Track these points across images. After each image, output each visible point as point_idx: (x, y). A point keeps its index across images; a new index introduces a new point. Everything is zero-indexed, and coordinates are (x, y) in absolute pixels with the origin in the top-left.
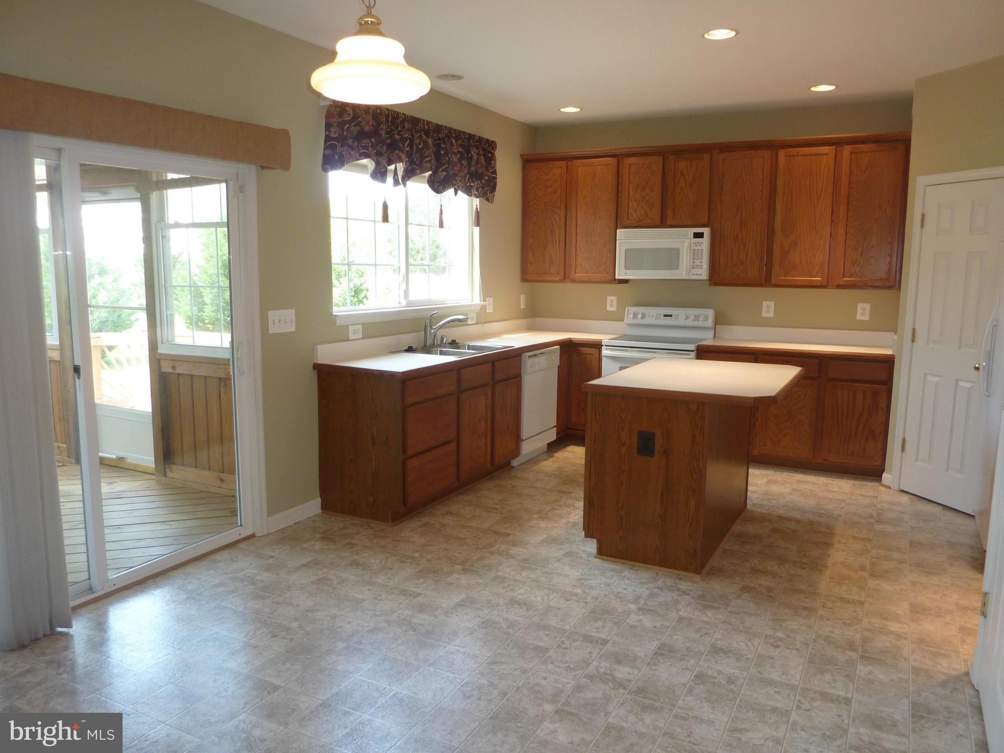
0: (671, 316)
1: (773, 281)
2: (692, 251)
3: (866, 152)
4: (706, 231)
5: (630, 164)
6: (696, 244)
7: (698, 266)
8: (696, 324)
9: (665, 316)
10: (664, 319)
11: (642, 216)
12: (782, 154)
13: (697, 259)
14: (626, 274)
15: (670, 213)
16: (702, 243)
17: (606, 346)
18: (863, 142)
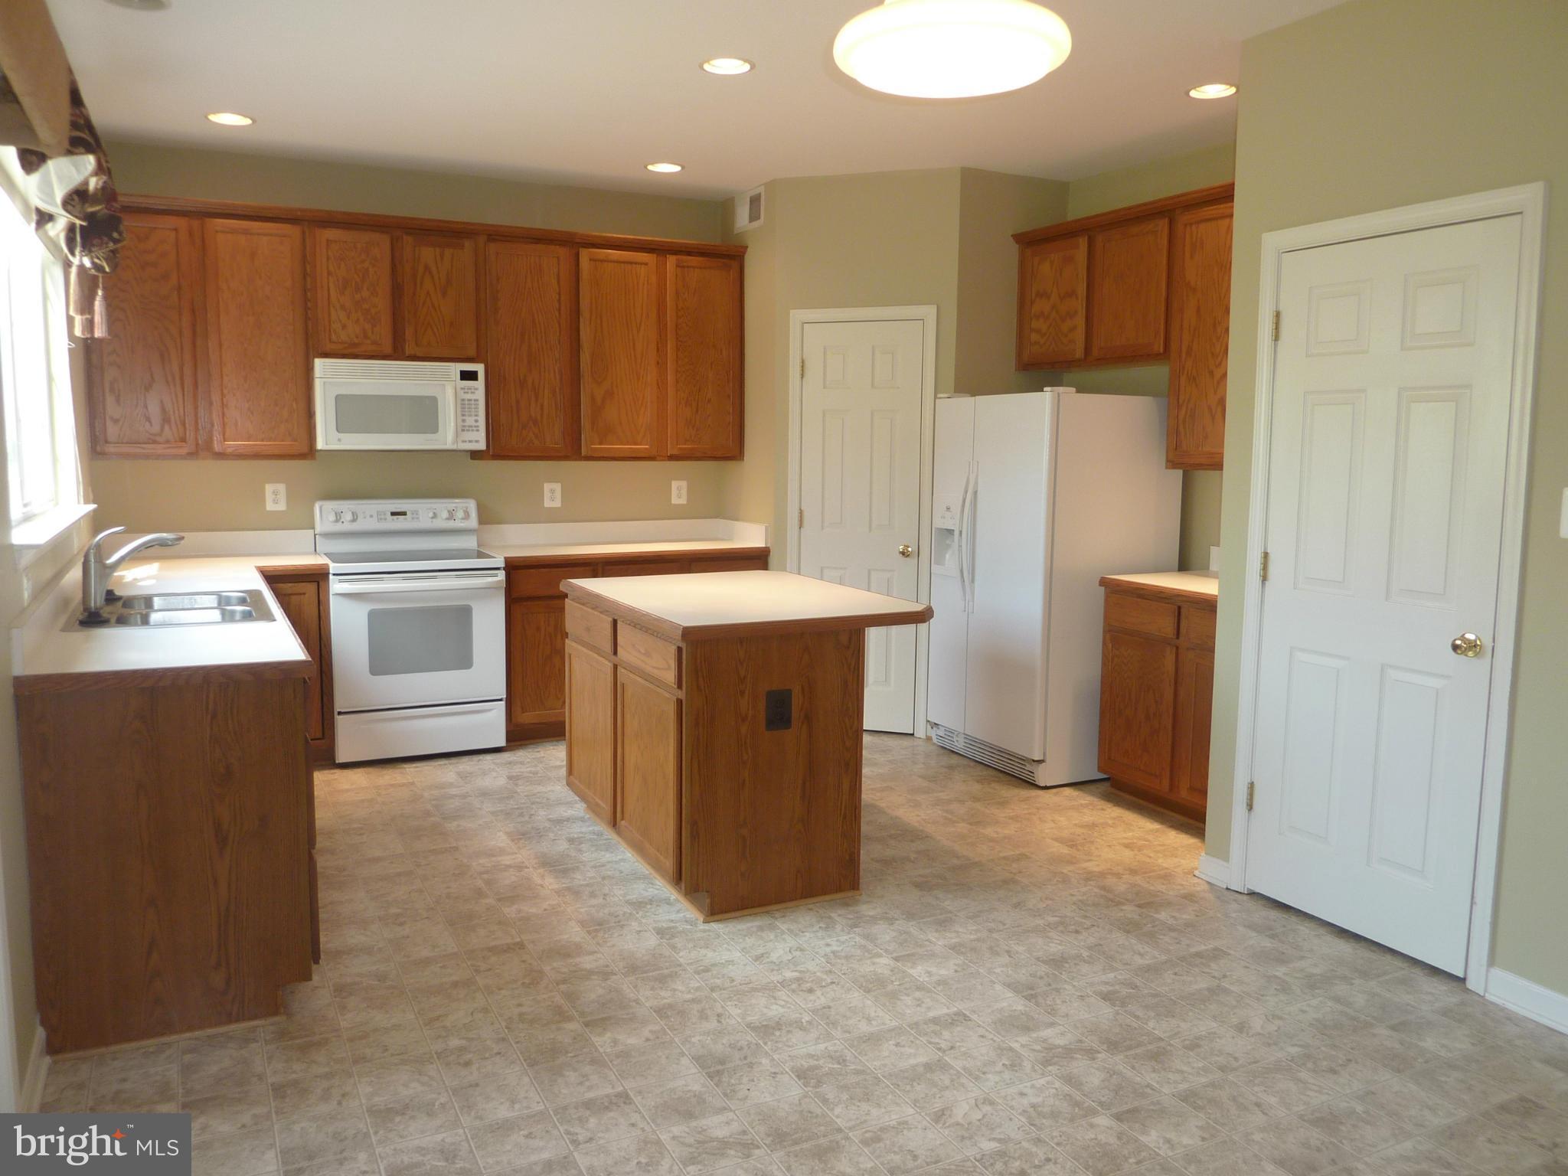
0: (404, 514)
1: (584, 452)
2: (459, 402)
3: (694, 267)
4: (479, 368)
5: (328, 240)
6: (465, 390)
7: (472, 427)
8: (451, 524)
9: (393, 514)
10: (393, 520)
11: (357, 337)
12: (585, 255)
13: (470, 416)
14: (339, 440)
15: (409, 332)
16: (476, 389)
17: (334, 575)
18: (689, 254)
